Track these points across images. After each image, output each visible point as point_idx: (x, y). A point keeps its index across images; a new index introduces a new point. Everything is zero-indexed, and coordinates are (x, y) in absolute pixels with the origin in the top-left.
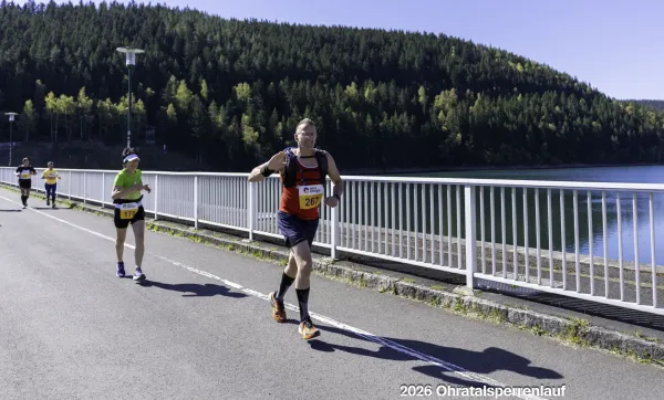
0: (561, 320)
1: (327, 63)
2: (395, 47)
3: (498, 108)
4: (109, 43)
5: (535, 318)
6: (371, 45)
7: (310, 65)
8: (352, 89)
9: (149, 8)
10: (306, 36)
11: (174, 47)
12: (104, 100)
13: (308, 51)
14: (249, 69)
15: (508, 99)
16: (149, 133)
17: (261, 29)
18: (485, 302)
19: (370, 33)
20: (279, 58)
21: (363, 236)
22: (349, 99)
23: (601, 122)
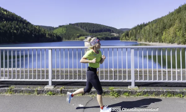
0: (6, 88)
15: (1, 22)
23: (30, 31)
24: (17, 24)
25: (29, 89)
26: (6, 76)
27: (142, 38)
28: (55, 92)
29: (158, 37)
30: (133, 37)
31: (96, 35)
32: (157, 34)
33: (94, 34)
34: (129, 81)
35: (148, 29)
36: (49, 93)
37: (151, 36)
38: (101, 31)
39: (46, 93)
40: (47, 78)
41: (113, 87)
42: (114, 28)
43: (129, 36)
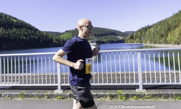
0: (18, 93)
5: (10, 94)
15: (11, 30)
23: (38, 37)
24: (26, 31)
25: (39, 94)
26: (17, 81)
27: (147, 40)
28: (64, 96)
29: (163, 39)
30: (138, 39)
31: (101, 39)
32: (162, 36)
33: (100, 38)
34: (137, 84)
35: (153, 31)
36: (59, 97)
37: (156, 38)
38: (106, 34)
39: (55, 98)
40: (56, 82)
41: (121, 91)
42: (119, 31)
43: (134, 38)
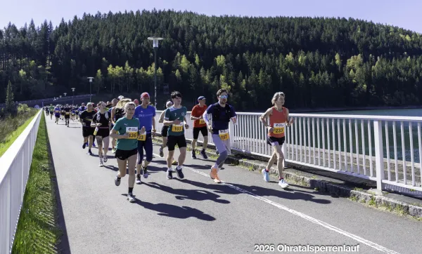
1: (273, 41)
2: (318, 28)
3: (393, 66)
4: (142, 35)
6: (302, 28)
7: (262, 42)
8: (290, 57)
9: (164, 13)
10: (259, 24)
11: (179, 35)
12: (139, 68)
13: (261, 34)
14: (224, 47)
15: (400, 60)
16: (165, 87)
17: (231, 21)
18: (391, 200)
19: (301, 20)
20: (243, 39)
21: (303, 153)
22: (288, 64)
